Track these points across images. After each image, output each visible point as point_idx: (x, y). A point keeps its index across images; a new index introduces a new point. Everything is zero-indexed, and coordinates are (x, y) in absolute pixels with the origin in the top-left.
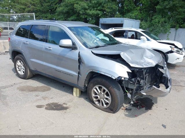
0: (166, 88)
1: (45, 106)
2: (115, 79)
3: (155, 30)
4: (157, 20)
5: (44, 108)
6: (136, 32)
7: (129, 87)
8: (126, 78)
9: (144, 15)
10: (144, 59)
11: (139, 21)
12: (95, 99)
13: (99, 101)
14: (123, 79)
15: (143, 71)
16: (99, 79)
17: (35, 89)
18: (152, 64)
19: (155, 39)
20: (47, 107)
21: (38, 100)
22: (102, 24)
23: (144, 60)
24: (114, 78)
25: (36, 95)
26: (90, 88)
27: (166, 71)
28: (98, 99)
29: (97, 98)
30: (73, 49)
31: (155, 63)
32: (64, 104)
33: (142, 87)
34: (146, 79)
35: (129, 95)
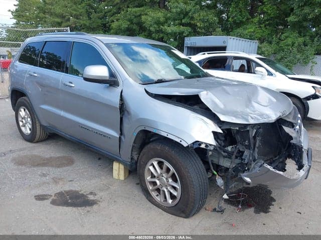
0: (297, 169)
1: (53, 197)
2: (188, 146)
3: (286, 58)
4: (289, 41)
5: (50, 200)
6: (249, 61)
7: (220, 164)
8: (211, 145)
9: (267, 32)
10: (253, 106)
11: (257, 41)
12: (150, 187)
13: (158, 190)
14: (203, 146)
15: (248, 131)
16: (158, 147)
17: (45, 161)
18: (269, 117)
19: (283, 73)
20: (55, 198)
21: (44, 183)
22: (188, 47)
23: (253, 109)
24: (185, 145)
25: (43, 174)
26: (142, 163)
27: (299, 132)
28: (156, 187)
29: (154, 183)
30: (111, 85)
31: (276, 115)
32: (91, 193)
33: (246, 164)
34: (256, 149)
35: (220, 181)
